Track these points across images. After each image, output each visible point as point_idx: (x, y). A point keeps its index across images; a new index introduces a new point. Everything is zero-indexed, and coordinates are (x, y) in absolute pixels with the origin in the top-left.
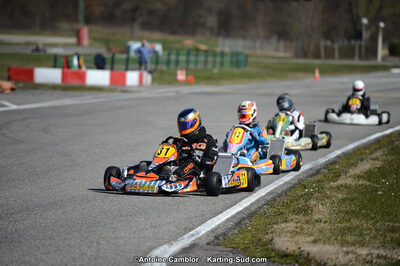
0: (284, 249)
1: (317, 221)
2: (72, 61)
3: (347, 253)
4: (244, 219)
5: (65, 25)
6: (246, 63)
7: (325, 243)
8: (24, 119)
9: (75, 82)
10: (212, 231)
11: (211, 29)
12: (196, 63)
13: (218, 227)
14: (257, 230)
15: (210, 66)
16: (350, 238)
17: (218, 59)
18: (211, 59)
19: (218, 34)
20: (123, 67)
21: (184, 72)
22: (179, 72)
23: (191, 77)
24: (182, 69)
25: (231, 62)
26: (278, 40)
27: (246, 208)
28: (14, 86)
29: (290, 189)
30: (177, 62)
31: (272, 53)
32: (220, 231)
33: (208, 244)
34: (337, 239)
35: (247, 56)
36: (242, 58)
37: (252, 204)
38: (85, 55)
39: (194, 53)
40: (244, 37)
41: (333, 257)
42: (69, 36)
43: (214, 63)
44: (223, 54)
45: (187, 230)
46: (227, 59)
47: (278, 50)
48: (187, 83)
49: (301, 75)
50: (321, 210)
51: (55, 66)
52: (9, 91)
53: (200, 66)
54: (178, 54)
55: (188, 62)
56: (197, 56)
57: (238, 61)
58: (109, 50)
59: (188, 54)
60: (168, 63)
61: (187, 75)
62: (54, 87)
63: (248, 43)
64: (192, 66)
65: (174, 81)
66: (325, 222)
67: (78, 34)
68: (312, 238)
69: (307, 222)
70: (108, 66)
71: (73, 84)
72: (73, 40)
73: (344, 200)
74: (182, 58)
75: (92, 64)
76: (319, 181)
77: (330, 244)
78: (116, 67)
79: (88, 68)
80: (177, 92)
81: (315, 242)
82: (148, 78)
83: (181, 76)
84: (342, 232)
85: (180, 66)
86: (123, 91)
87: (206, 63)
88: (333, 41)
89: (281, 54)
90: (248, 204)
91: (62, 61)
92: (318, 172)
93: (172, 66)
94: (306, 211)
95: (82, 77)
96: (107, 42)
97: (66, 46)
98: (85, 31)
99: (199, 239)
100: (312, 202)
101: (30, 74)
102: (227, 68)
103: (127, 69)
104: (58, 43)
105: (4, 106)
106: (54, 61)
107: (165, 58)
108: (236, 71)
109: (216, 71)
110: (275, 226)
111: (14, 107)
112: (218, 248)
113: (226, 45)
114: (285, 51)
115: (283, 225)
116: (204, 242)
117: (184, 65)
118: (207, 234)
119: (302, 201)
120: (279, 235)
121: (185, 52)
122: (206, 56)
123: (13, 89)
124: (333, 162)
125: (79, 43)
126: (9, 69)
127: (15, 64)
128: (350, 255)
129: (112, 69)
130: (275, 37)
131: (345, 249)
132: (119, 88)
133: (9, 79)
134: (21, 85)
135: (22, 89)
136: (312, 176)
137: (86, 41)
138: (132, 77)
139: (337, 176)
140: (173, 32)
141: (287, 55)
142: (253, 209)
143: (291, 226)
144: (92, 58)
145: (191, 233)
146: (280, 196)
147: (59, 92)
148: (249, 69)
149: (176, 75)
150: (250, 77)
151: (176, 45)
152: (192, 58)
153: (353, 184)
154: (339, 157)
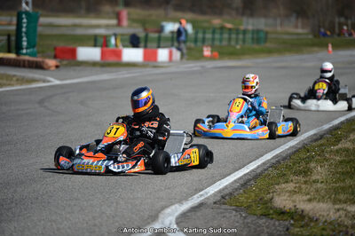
0: (282, 206)
1: (314, 182)
2: (109, 41)
3: (338, 210)
4: (250, 180)
5: (107, 8)
6: (266, 40)
7: (319, 201)
8: (64, 93)
9: (112, 60)
10: (220, 191)
11: (237, 9)
12: (221, 40)
13: (226, 187)
14: (260, 190)
15: (233, 43)
16: (342, 197)
17: (241, 36)
18: (234, 36)
19: (243, 14)
20: (155, 45)
21: (209, 49)
22: (205, 49)
23: (216, 53)
24: (207, 46)
25: (253, 39)
26: (297, 18)
27: (253, 171)
28: (58, 64)
29: (294, 153)
30: (204, 40)
31: (292, 30)
32: (227, 191)
33: (215, 203)
34: (330, 197)
35: (267, 33)
36: (262, 35)
37: (258, 167)
38: (122, 35)
39: (218, 31)
40: (265, 16)
41: (325, 214)
42: (110, 18)
43: (237, 40)
44: (245, 32)
45: (198, 190)
46: (249, 36)
47: (296, 27)
48: (212, 58)
49: (316, 49)
50: (320, 172)
51: (95, 46)
52: (53, 68)
53: (225, 43)
54: (204, 33)
55: (213, 39)
56: (221, 34)
57: (259, 37)
58: (145, 30)
59: (214, 32)
60: (196, 41)
61: (212, 51)
62: (94, 64)
63: (270, 21)
64: (217, 43)
65: (201, 57)
66: (322, 182)
67: (118, 16)
68: (308, 197)
69: (305, 182)
70: (142, 44)
71: (111, 61)
72: (114, 22)
73: (341, 162)
74: (209, 36)
75: (127, 43)
76: (322, 145)
77: (323, 202)
78: (149, 45)
79: (125, 46)
80: (202, 67)
81: (310, 200)
82: (177, 55)
83: (207, 52)
84: (336, 191)
85: (206, 44)
86: (155, 67)
87: (230, 39)
88: (347, 18)
89: (300, 31)
90: (255, 166)
91: (101, 41)
92: (321, 137)
93: (199, 44)
94: (306, 172)
95: (118, 54)
96: (143, 23)
97: (107, 26)
98: (125, 13)
99: (207, 198)
100: (312, 165)
101: (73, 53)
102: (249, 44)
103: (159, 47)
104: (100, 24)
105: (49, 81)
106: (94, 41)
107: (193, 36)
108: (256, 47)
109: (238, 47)
110: (277, 187)
111: (57, 82)
112: (223, 207)
113: (249, 24)
114: (303, 28)
115: (283, 185)
116: (212, 201)
117: (210, 42)
118: (214, 195)
119: (303, 164)
120: (279, 195)
121: (211, 31)
122: (230, 34)
123: (57, 67)
124: (337, 128)
125: (119, 24)
126: (55, 49)
127: (61, 44)
128: (341, 212)
129: (145, 47)
130: (294, 15)
131: (337, 207)
132: (151, 63)
133: (55, 57)
134: (65, 62)
135: (66, 66)
136: (316, 140)
137: (125, 22)
138: (163, 54)
139: (338, 140)
140: (203, 13)
141: (305, 31)
142: (259, 171)
143: (291, 186)
144: (127, 37)
145: (201, 193)
146: (284, 159)
147: (98, 69)
148: (268, 45)
149: (202, 51)
150: (269, 52)
151: (205, 25)
152: (217, 36)
153: (351, 147)
154: (342, 123)
